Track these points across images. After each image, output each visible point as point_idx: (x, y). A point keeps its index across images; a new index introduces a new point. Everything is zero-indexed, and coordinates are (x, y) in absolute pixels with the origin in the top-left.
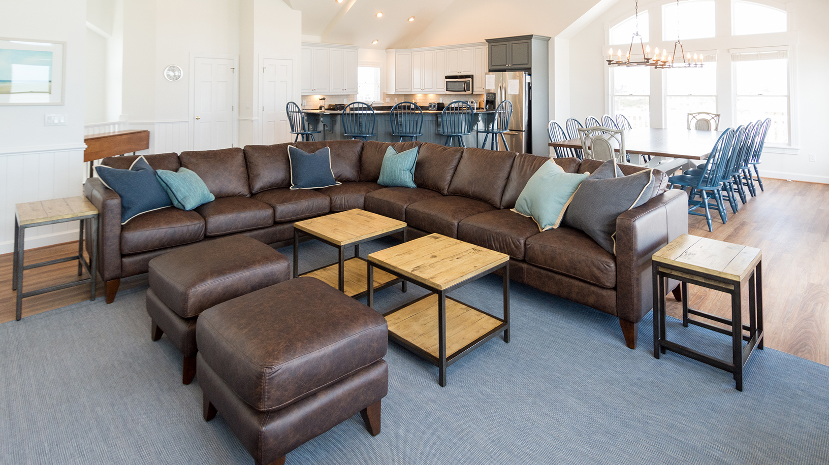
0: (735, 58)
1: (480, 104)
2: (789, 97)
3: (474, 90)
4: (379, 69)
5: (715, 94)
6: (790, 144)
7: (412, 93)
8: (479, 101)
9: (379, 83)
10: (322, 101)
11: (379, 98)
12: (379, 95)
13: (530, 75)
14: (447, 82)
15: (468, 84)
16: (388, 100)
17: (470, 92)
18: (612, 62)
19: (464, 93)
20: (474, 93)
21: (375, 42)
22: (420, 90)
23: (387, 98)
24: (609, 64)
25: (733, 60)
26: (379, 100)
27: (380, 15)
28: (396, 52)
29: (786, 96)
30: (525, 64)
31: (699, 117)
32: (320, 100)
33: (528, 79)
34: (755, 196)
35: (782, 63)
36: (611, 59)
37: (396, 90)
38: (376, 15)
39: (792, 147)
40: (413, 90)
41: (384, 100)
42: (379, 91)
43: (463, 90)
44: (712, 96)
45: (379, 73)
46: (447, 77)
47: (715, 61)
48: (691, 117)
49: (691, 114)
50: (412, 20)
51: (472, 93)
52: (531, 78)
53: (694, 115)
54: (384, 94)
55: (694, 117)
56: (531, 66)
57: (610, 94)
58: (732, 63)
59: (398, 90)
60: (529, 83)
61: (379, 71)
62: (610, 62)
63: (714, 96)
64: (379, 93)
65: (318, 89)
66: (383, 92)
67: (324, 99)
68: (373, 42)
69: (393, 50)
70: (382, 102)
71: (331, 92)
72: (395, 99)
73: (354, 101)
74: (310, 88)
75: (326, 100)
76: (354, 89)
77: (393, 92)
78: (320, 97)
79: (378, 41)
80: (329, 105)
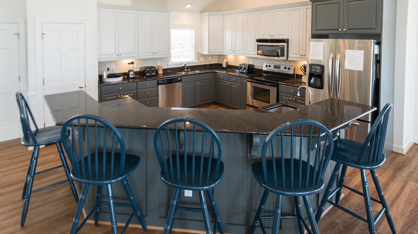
1: (294, 70)
3: (289, 56)
4: (194, 31)
7: (224, 54)
8: (294, 67)
9: (194, 44)
10: (130, 65)
11: (194, 58)
12: (194, 55)
14: (258, 45)
15: (282, 49)
16: (202, 59)
17: (285, 58)
19: (277, 58)
20: (289, 59)
21: (188, 6)
22: (231, 51)
23: (201, 58)
26: (194, 60)
28: (209, 15)
32: (129, 64)
37: (209, 51)
40: (225, 51)
41: (198, 59)
42: (194, 52)
43: (276, 55)
45: (194, 35)
46: (258, 41)
51: (287, 60)
52: (380, 48)
59: (211, 51)
61: (194, 33)
64: (194, 53)
65: (123, 54)
66: (198, 53)
67: (132, 63)
68: (186, 6)
69: (207, 13)
70: (197, 61)
71: (140, 56)
72: (208, 58)
73: (168, 62)
74: (117, 53)
75: (135, 64)
76: (165, 52)
77: (206, 53)
78: (130, 61)
79: (191, 4)
80: (141, 68)
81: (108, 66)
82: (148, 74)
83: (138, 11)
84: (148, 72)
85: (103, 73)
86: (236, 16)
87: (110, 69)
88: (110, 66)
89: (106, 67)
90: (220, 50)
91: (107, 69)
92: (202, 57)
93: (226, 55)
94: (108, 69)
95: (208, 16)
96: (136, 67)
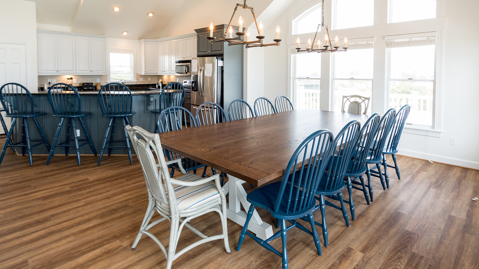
0: (390, 45)
2: (434, 82)
3: (192, 73)
4: (133, 55)
5: (372, 78)
6: (433, 127)
7: (158, 74)
9: (133, 66)
11: (133, 78)
13: (222, 60)
14: (176, 65)
15: (188, 68)
17: (189, 74)
18: (300, 50)
19: (186, 75)
21: (125, 34)
22: (162, 72)
24: (298, 51)
25: (387, 47)
26: (133, 80)
27: (116, 9)
29: (432, 81)
30: (219, 50)
31: (353, 100)
32: (68, 79)
33: (220, 63)
34: (388, 187)
35: (431, 49)
36: (300, 47)
37: (145, 72)
38: (113, 9)
39: (435, 130)
40: (158, 72)
42: (133, 73)
43: (185, 72)
44: (368, 80)
46: (176, 62)
47: (372, 48)
48: (345, 99)
49: (346, 97)
50: (151, 15)
52: (223, 62)
53: (348, 98)
54: (137, 75)
55: (348, 99)
56: (223, 52)
57: (292, 76)
58: (387, 49)
59: (147, 72)
60: (222, 67)
61: (133, 57)
62: (299, 50)
63: (371, 80)
65: (62, 70)
66: (137, 74)
67: (71, 79)
68: (122, 33)
69: (143, 40)
70: (136, 81)
71: (78, 73)
72: (148, 79)
73: (107, 80)
74: (57, 70)
75: (74, 80)
76: (102, 71)
77: (143, 74)
78: (69, 77)
79: (127, 32)
80: (80, 84)
81: (49, 80)
82: (86, 88)
83: (76, 37)
84: (86, 86)
85: (44, 86)
86: (171, 42)
87: (51, 83)
88: (52, 81)
89: (47, 81)
90: (155, 71)
91: (48, 83)
92: (141, 77)
93: (162, 75)
94: (50, 83)
95: (144, 42)
96: (76, 83)
